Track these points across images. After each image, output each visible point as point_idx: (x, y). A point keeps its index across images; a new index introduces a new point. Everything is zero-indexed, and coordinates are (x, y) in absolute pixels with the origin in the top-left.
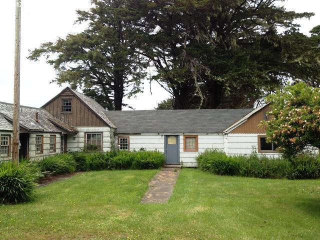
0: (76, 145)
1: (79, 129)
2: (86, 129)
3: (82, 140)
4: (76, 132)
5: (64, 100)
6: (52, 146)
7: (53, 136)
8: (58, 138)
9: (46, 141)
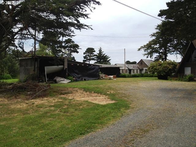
1: (144, 68)
3: (144, 71)
5: (141, 62)
6: (137, 72)
7: (137, 70)
8: (139, 71)
9: (135, 71)
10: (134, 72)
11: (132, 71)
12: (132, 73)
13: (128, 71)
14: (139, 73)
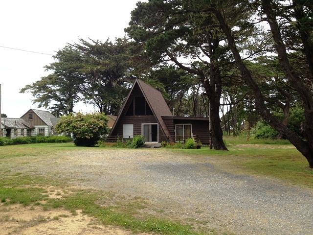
0: (34, 133)
1: (36, 126)
2: (38, 126)
3: (37, 131)
4: (34, 128)
5: (30, 114)
6: (22, 134)
7: (22, 130)
8: (25, 131)
9: (19, 132)
10: (16, 134)
11: (12, 131)
12: (13, 136)
13: (5, 132)
14: (25, 136)
